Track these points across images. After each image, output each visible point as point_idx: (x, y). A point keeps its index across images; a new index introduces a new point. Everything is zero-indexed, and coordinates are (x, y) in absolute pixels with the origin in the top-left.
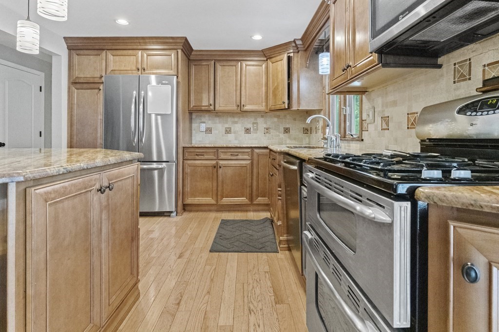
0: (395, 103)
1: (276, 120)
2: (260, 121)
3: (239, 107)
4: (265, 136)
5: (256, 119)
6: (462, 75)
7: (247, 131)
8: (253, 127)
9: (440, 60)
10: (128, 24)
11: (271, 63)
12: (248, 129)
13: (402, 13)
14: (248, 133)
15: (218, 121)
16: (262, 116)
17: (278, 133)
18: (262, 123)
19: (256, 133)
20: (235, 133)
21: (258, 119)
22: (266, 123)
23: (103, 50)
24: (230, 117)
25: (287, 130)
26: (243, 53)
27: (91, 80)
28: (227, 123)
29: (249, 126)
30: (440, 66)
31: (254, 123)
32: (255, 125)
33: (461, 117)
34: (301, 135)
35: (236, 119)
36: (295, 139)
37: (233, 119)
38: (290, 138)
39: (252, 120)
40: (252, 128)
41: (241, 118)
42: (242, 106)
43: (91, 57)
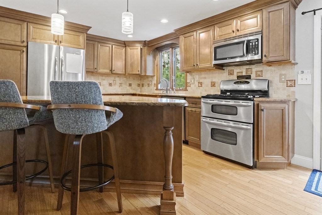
0: (205, 78)
1: (125, 79)
2: (117, 79)
3: (111, 71)
4: (120, 88)
5: (115, 78)
6: (231, 73)
7: (110, 85)
8: (113, 82)
9: (224, 68)
10: (67, 13)
11: (129, 49)
12: (110, 84)
13: (228, 58)
14: (110, 86)
15: (93, 78)
16: (118, 77)
17: (126, 86)
18: (118, 80)
19: (115, 86)
20: (103, 86)
21: (116, 78)
22: (120, 80)
23: (26, 21)
24: (101, 76)
25: (130, 85)
26: (109, 40)
27: (13, 43)
28: (98, 79)
29: (111, 82)
30: (224, 70)
31: (114, 80)
32: (115, 81)
33: (235, 85)
34: (137, 87)
35: (104, 78)
36: (134, 89)
37: (102, 78)
38: (132, 89)
39: (113, 78)
40: (113, 84)
41: (107, 77)
42: (113, 71)
43: (12, 24)
